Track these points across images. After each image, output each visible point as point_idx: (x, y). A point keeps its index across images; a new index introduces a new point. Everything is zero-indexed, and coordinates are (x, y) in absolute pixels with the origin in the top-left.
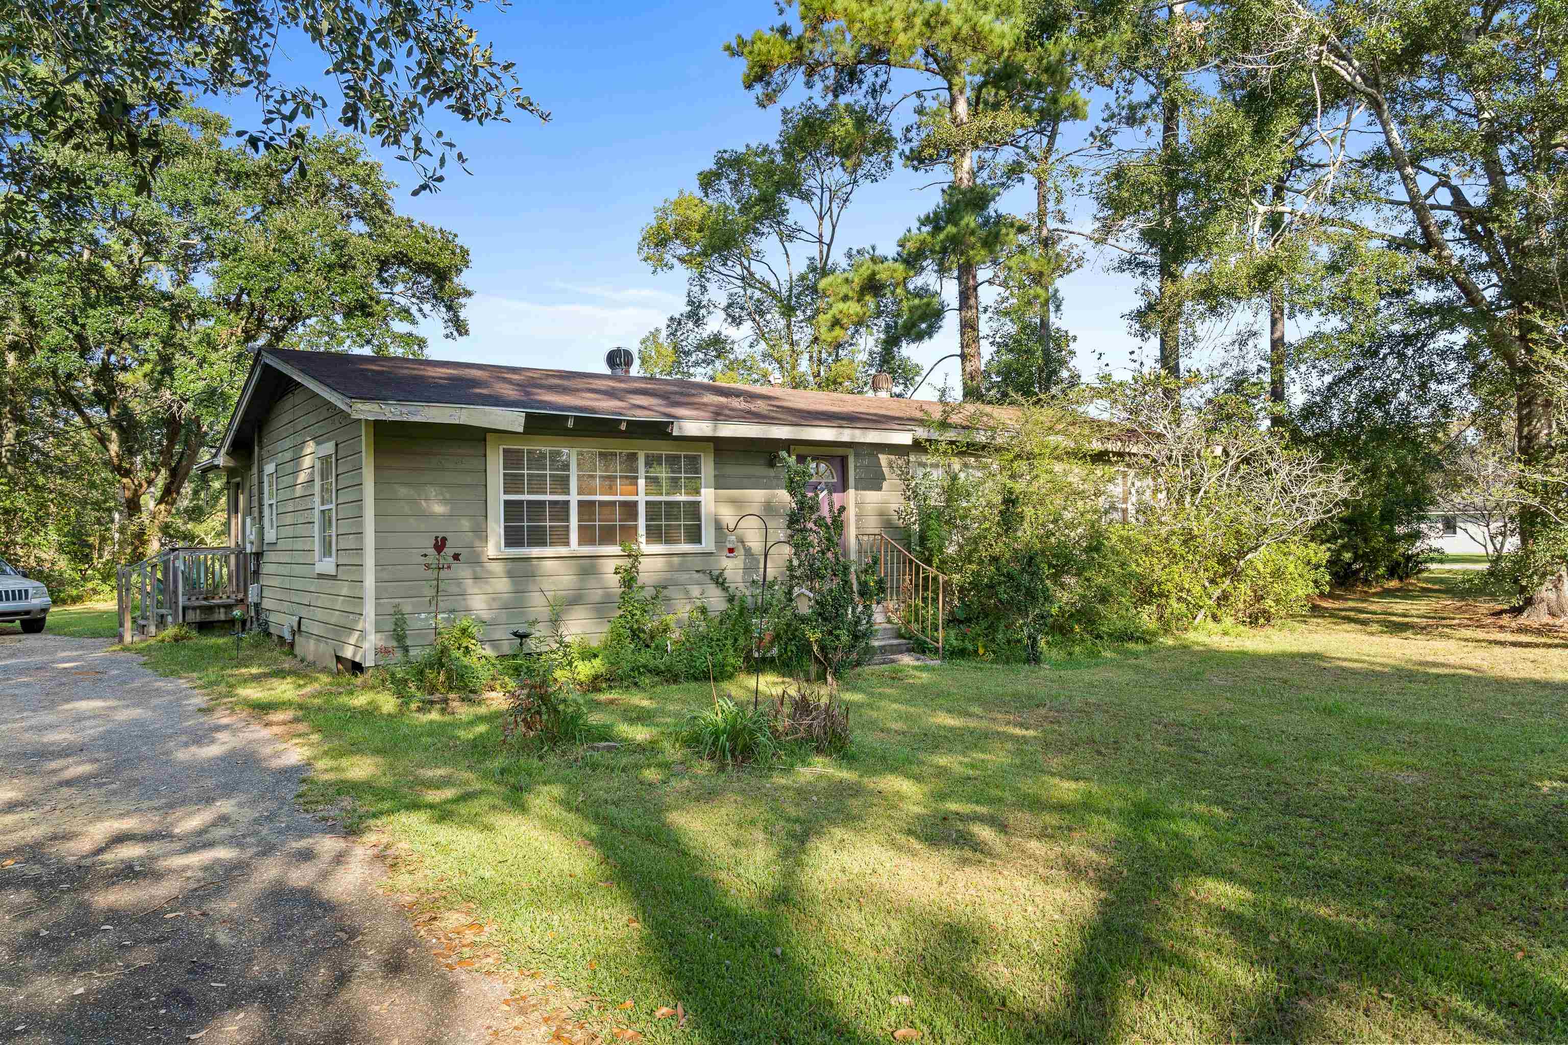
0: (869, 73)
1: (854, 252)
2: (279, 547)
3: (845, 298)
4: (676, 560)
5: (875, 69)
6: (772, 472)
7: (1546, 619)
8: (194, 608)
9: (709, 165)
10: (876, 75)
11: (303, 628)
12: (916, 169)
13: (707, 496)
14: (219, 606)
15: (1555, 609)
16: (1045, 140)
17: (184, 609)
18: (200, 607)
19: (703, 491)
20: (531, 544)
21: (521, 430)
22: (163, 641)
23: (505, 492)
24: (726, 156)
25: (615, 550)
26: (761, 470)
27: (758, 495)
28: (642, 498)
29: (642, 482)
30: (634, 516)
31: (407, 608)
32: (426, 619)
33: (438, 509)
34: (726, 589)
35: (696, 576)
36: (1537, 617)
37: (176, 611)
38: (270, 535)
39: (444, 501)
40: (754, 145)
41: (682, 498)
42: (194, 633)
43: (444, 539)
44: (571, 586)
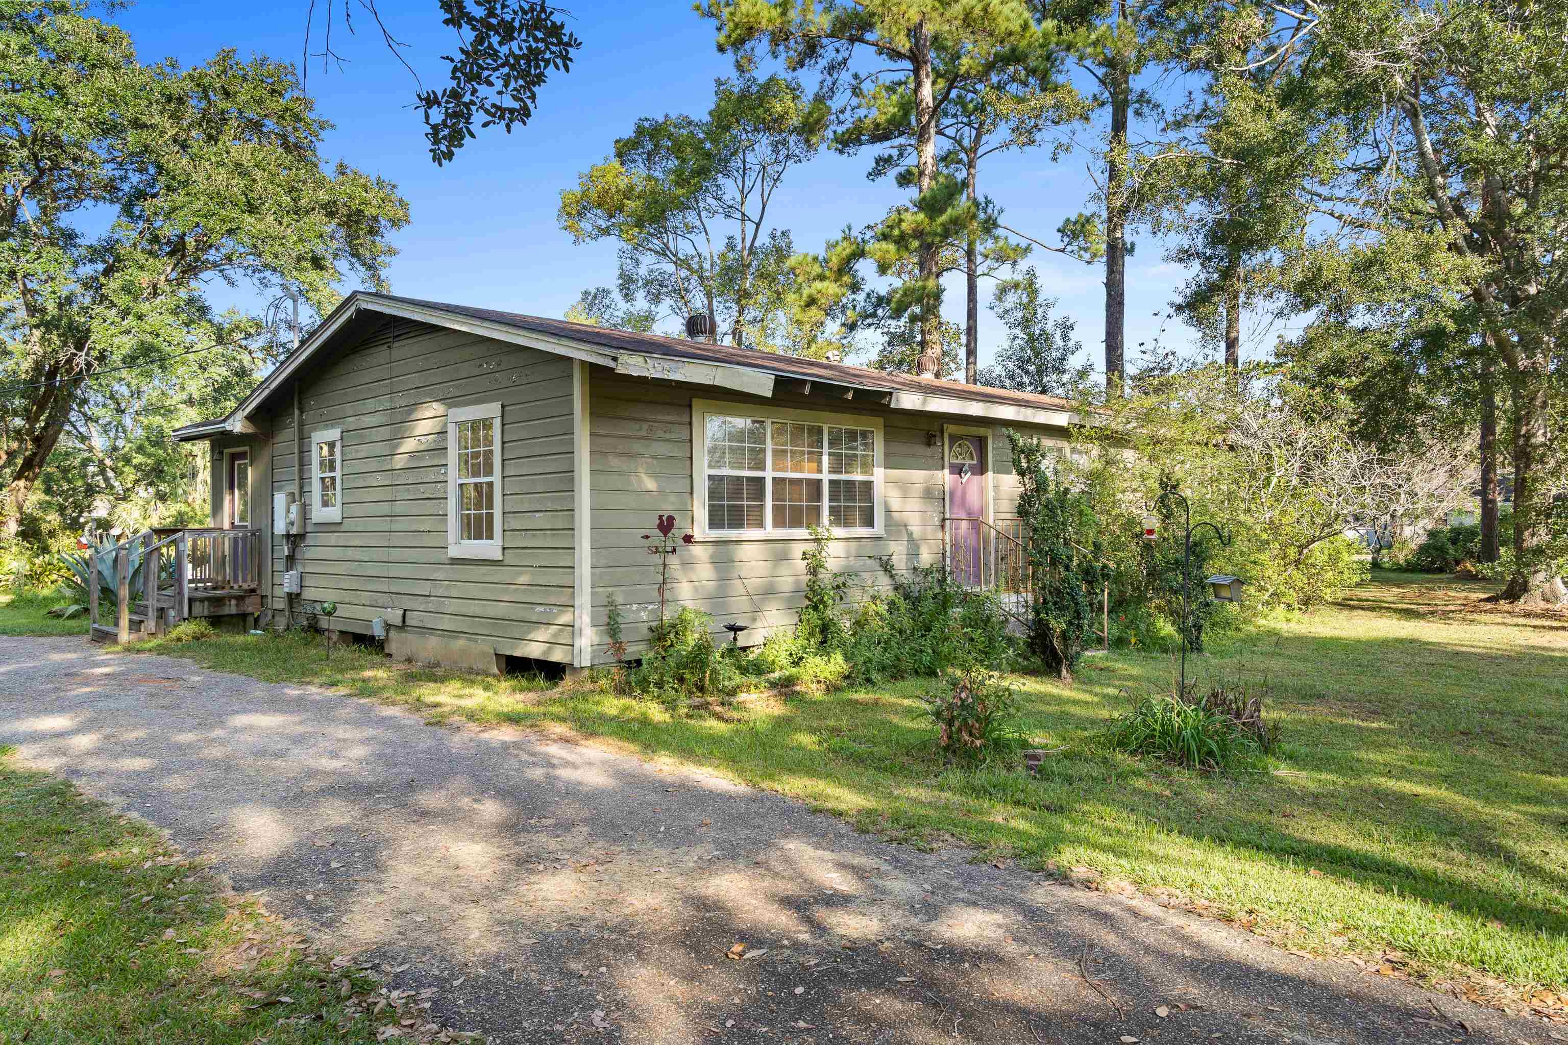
0: (830, 48)
1: (778, 234)
2: (343, 528)
3: (821, 278)
4: (853, 544)
5: (837, 45)
6: (929, 451)
7: (1543, 605)
8: (202, 600)
9: (628, 132)
10: (838, 51)
11: (409, 622)
12: (841, 152)
13: (879, 475)
14: (231, 597)
15: (1549, 595)
16: (974, 132)
17: (191, 601)
18: (208, 599)
19: (875, 469)
20: (732, 526)
21: (769, 394)
22: (179, 639)
23: (710, 466)
24: (647, 124)
25: (802, 533)
26: (921, 449)
27: (918, 476)
28: (826, 477)
29: (825, 459)
30: (819, 496)
31: (619, 599)
32: (638, 611)
33: (650, 484)
34: (892, 576)
35: (869, 562)
36: (1533, 602)
37: (181, 603)
38: (319, 513)
39: (654, 475)
40: (673, 115)
41: (858, 477)
42: (210, 631)
43: (671, 519)
44: (765, 573)
